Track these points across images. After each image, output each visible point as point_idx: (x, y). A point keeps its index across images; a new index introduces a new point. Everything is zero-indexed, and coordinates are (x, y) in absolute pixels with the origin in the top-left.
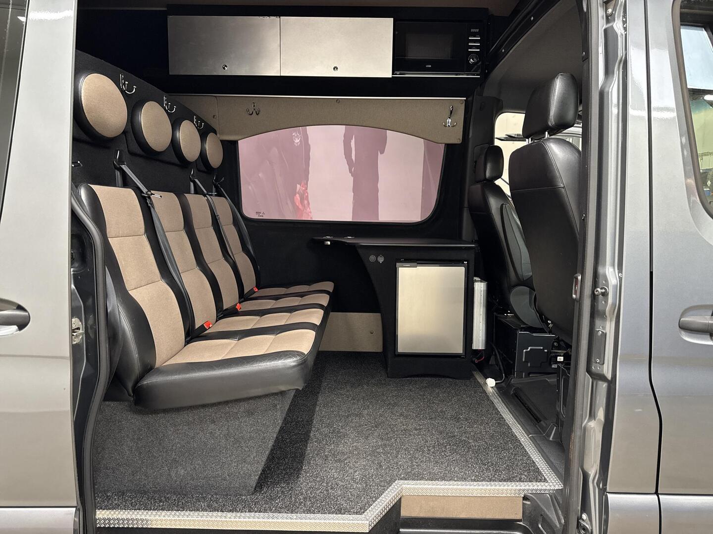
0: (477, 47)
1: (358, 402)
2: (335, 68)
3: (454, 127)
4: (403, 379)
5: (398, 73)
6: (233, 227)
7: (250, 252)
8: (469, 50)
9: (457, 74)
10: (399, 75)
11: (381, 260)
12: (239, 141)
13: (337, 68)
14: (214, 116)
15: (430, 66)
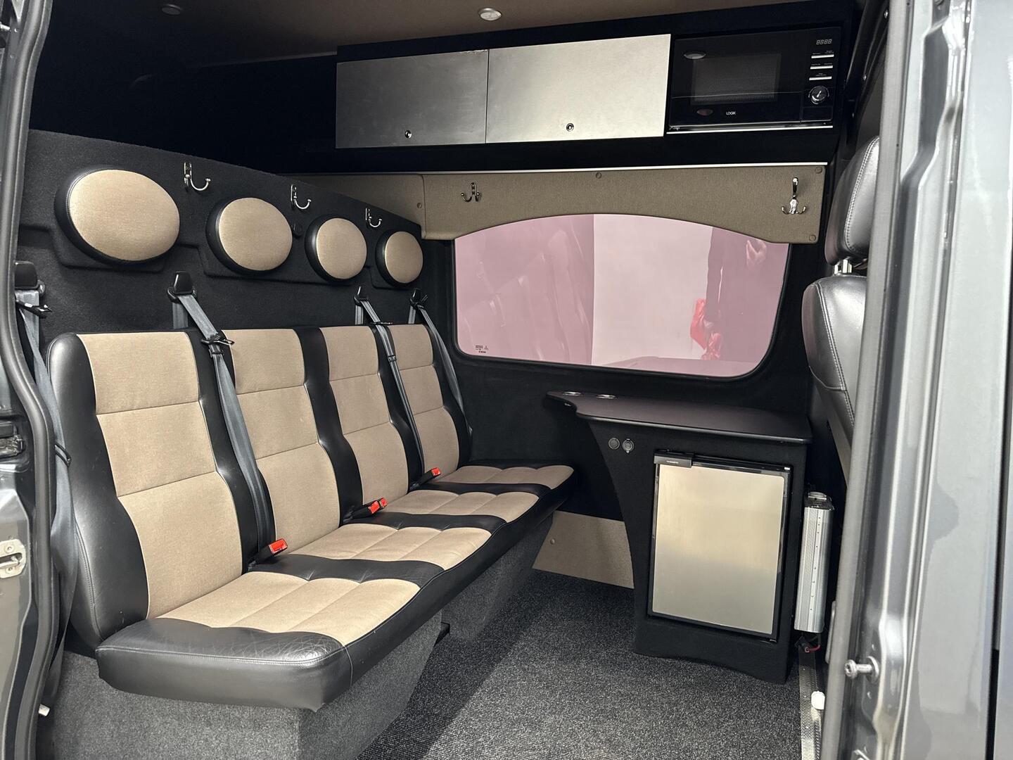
0: (826, 72)
1: (551, 696)
2: (570, 126)
3: (803, 215)
4: (659, 660)
5: (677, 127)
6: (434, 369)
7: (459, 407)
8: (811, 79)
9: (787, 125)
10: (679, 130)
11: (628, 448)
12: (456, 240)
13: (572, 126)
14: (418, 205)
15: (734, 113)
